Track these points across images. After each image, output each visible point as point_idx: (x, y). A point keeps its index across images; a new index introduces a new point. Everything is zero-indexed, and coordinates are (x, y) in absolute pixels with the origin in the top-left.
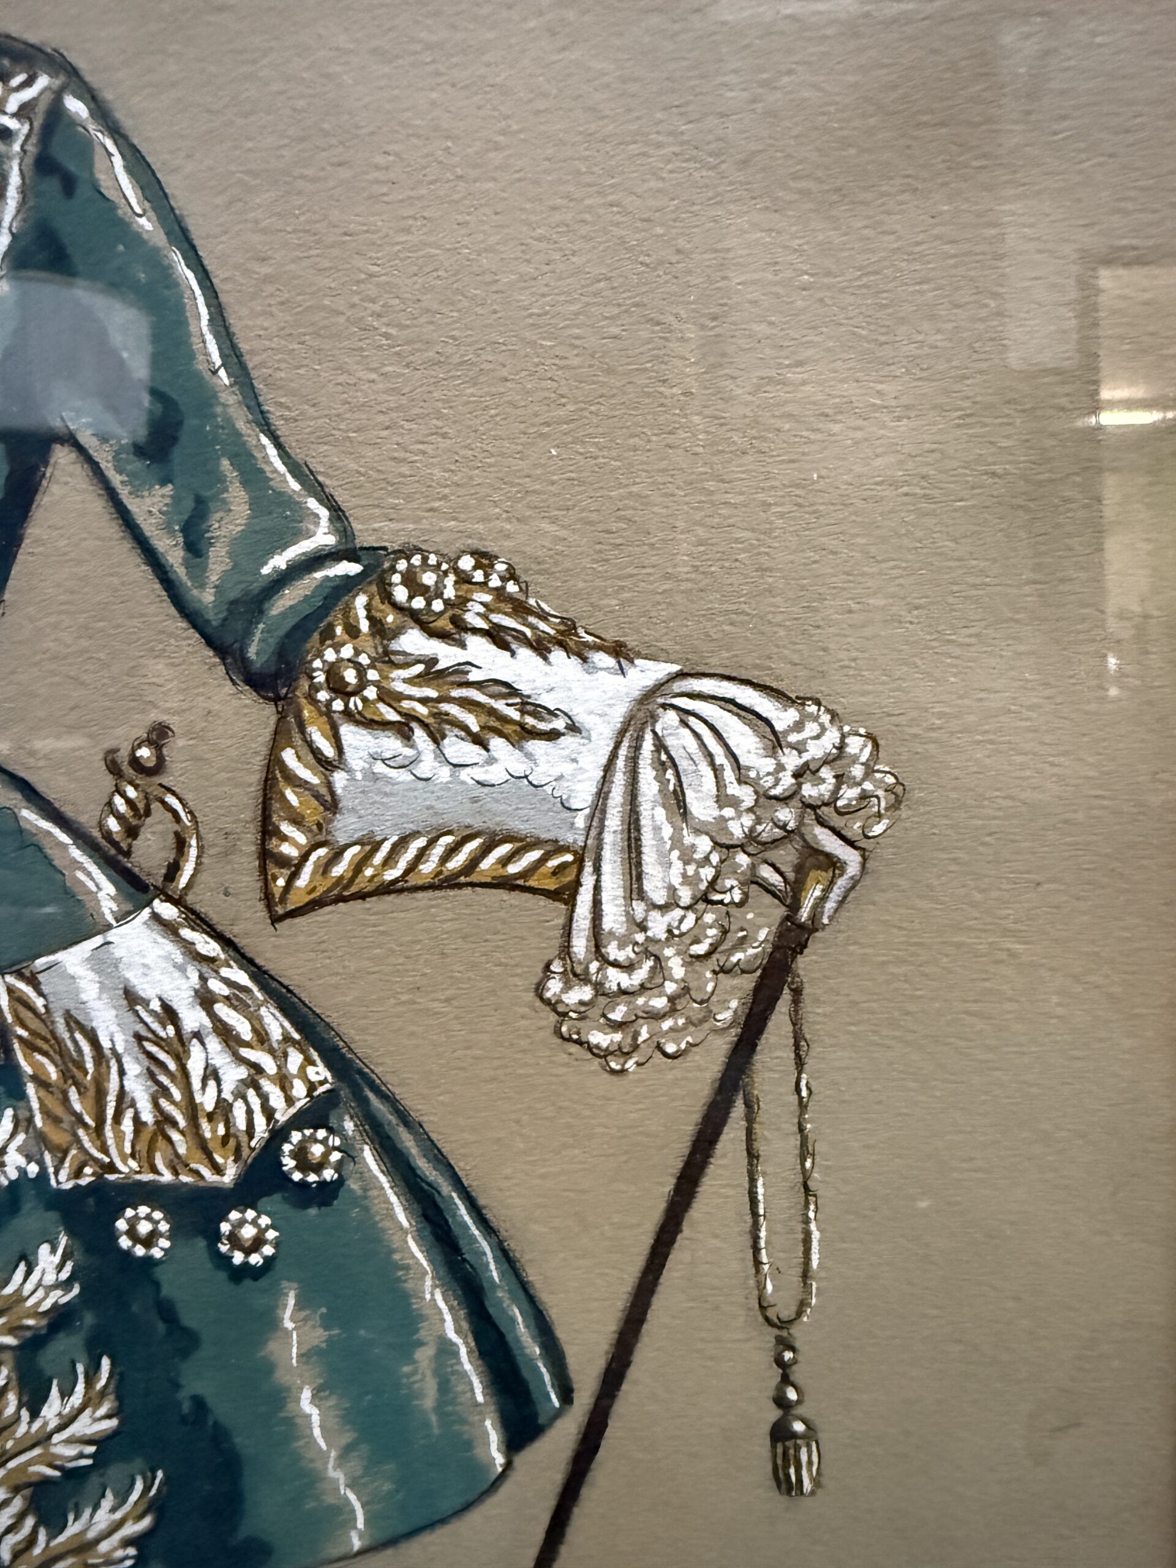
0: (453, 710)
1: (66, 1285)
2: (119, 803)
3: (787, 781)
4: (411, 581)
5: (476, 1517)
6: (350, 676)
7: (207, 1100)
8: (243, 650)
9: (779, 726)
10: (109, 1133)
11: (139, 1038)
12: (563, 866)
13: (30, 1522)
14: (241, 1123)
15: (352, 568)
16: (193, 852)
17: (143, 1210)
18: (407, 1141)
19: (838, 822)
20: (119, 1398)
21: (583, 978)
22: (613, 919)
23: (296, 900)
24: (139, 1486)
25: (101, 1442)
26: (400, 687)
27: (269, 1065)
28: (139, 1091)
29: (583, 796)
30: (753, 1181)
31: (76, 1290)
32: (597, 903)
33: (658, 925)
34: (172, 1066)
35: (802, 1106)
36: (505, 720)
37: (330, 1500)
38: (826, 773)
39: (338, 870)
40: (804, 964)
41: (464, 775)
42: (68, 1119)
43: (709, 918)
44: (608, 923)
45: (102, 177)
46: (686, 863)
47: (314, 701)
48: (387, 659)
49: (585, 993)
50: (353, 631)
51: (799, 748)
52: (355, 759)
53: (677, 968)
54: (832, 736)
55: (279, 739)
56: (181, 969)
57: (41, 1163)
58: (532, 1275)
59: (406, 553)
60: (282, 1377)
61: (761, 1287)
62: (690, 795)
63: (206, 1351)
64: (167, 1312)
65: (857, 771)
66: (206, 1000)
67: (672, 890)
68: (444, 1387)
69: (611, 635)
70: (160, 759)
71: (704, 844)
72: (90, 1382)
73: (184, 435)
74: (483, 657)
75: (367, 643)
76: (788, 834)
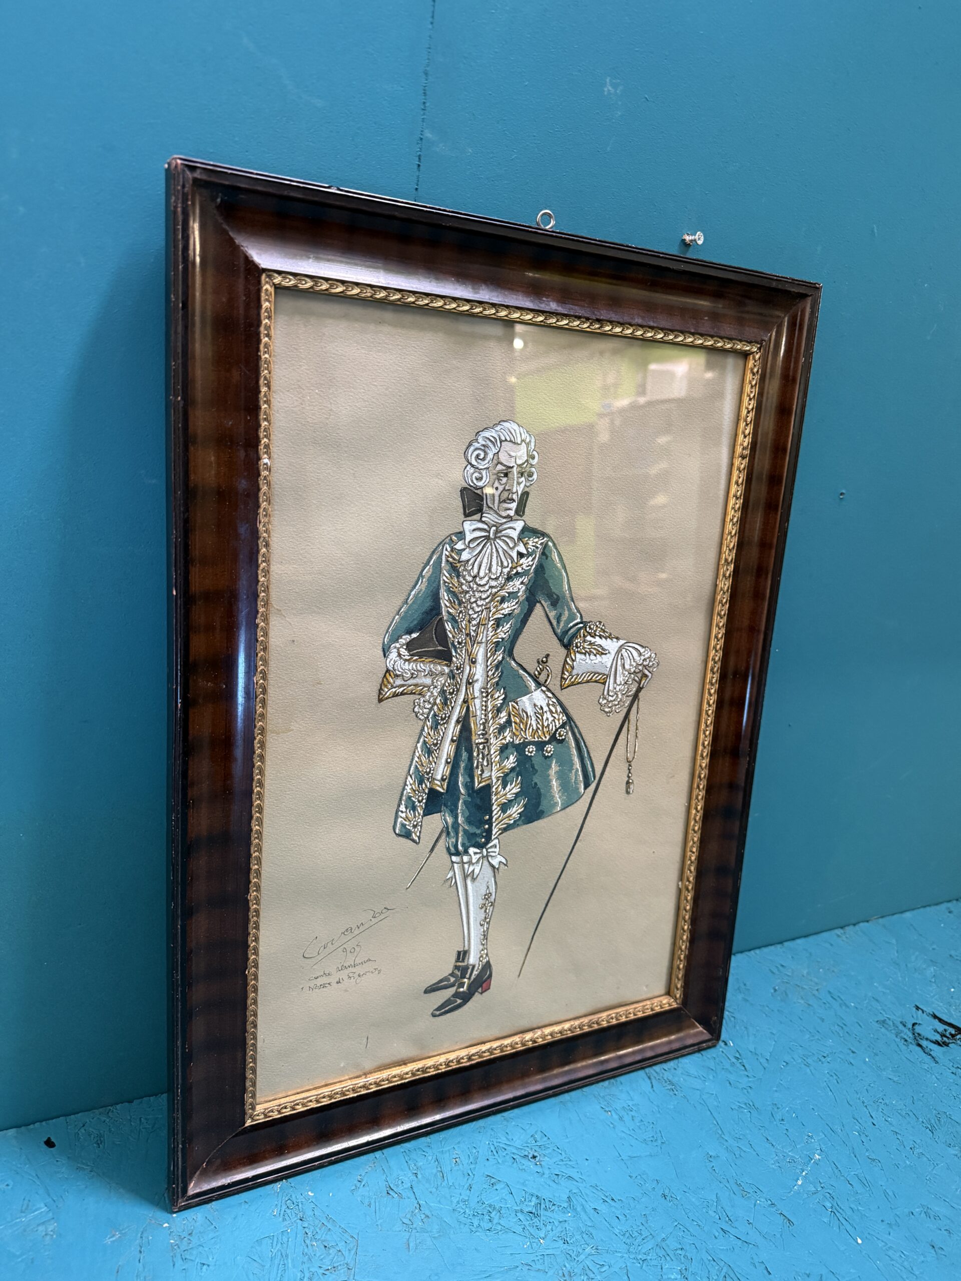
0: (592, 650)
1: (514, 763)
2: (538, 669)
3: (641, 661)
4: (590, 627)
5: (578, 802)
6: (579, 644)
7: (546, 724)
8: (563, 640)
9: (641, 652)
10: (527, 732)
11: (535, 713)
12: (605, 678)
13: (500, 812)
14: (551, 728)
15: (581, 625)
16: (550, 677)
17: (531, 746)
18: (576, 730)
19: (648, 668)
20: (521, 784)
21: (605, 698)
22: (611, 688)
23: (565, 686)
24: (522, 801)
26: (585, 646)
27: (557, 717)
28: (534, 723)
29: (609, 666)
30: (627, 735)
31: (516, 764)
34: (541, 718)
35: (637, 721)
36: (599, 651)
37: (555, 801)
39: (572, 680)
40: (641, 695)
41: (593, 662)
42: (519, 729)
43: (626, 687)
44: (610, 688)
45: (553, 557)
46: (624, 676)
47: (573, 649)
48: (584, 641)
49: (605, 701)
50: (580, 636)
51: (644, 656)
52: (577, 660)
54: (649, 654)
55: (567, 656)
56: (545, 699)
57: (513, 739)
59: (589, 622)
60: (550, 777)
61: (627, 755)
62: (626, 665)
63: (538, 774)
64: (533, 766)
65: (653, 660)
66: (548, 705)
67: (621, 682)
68: (576, 777)
69: (617, 635)
70: (547, 660)
71: (627, 673)
72: (516, 781)
73: (559, 602)
74: (598, 640)
75: (582, 638)
76: (640, 671)
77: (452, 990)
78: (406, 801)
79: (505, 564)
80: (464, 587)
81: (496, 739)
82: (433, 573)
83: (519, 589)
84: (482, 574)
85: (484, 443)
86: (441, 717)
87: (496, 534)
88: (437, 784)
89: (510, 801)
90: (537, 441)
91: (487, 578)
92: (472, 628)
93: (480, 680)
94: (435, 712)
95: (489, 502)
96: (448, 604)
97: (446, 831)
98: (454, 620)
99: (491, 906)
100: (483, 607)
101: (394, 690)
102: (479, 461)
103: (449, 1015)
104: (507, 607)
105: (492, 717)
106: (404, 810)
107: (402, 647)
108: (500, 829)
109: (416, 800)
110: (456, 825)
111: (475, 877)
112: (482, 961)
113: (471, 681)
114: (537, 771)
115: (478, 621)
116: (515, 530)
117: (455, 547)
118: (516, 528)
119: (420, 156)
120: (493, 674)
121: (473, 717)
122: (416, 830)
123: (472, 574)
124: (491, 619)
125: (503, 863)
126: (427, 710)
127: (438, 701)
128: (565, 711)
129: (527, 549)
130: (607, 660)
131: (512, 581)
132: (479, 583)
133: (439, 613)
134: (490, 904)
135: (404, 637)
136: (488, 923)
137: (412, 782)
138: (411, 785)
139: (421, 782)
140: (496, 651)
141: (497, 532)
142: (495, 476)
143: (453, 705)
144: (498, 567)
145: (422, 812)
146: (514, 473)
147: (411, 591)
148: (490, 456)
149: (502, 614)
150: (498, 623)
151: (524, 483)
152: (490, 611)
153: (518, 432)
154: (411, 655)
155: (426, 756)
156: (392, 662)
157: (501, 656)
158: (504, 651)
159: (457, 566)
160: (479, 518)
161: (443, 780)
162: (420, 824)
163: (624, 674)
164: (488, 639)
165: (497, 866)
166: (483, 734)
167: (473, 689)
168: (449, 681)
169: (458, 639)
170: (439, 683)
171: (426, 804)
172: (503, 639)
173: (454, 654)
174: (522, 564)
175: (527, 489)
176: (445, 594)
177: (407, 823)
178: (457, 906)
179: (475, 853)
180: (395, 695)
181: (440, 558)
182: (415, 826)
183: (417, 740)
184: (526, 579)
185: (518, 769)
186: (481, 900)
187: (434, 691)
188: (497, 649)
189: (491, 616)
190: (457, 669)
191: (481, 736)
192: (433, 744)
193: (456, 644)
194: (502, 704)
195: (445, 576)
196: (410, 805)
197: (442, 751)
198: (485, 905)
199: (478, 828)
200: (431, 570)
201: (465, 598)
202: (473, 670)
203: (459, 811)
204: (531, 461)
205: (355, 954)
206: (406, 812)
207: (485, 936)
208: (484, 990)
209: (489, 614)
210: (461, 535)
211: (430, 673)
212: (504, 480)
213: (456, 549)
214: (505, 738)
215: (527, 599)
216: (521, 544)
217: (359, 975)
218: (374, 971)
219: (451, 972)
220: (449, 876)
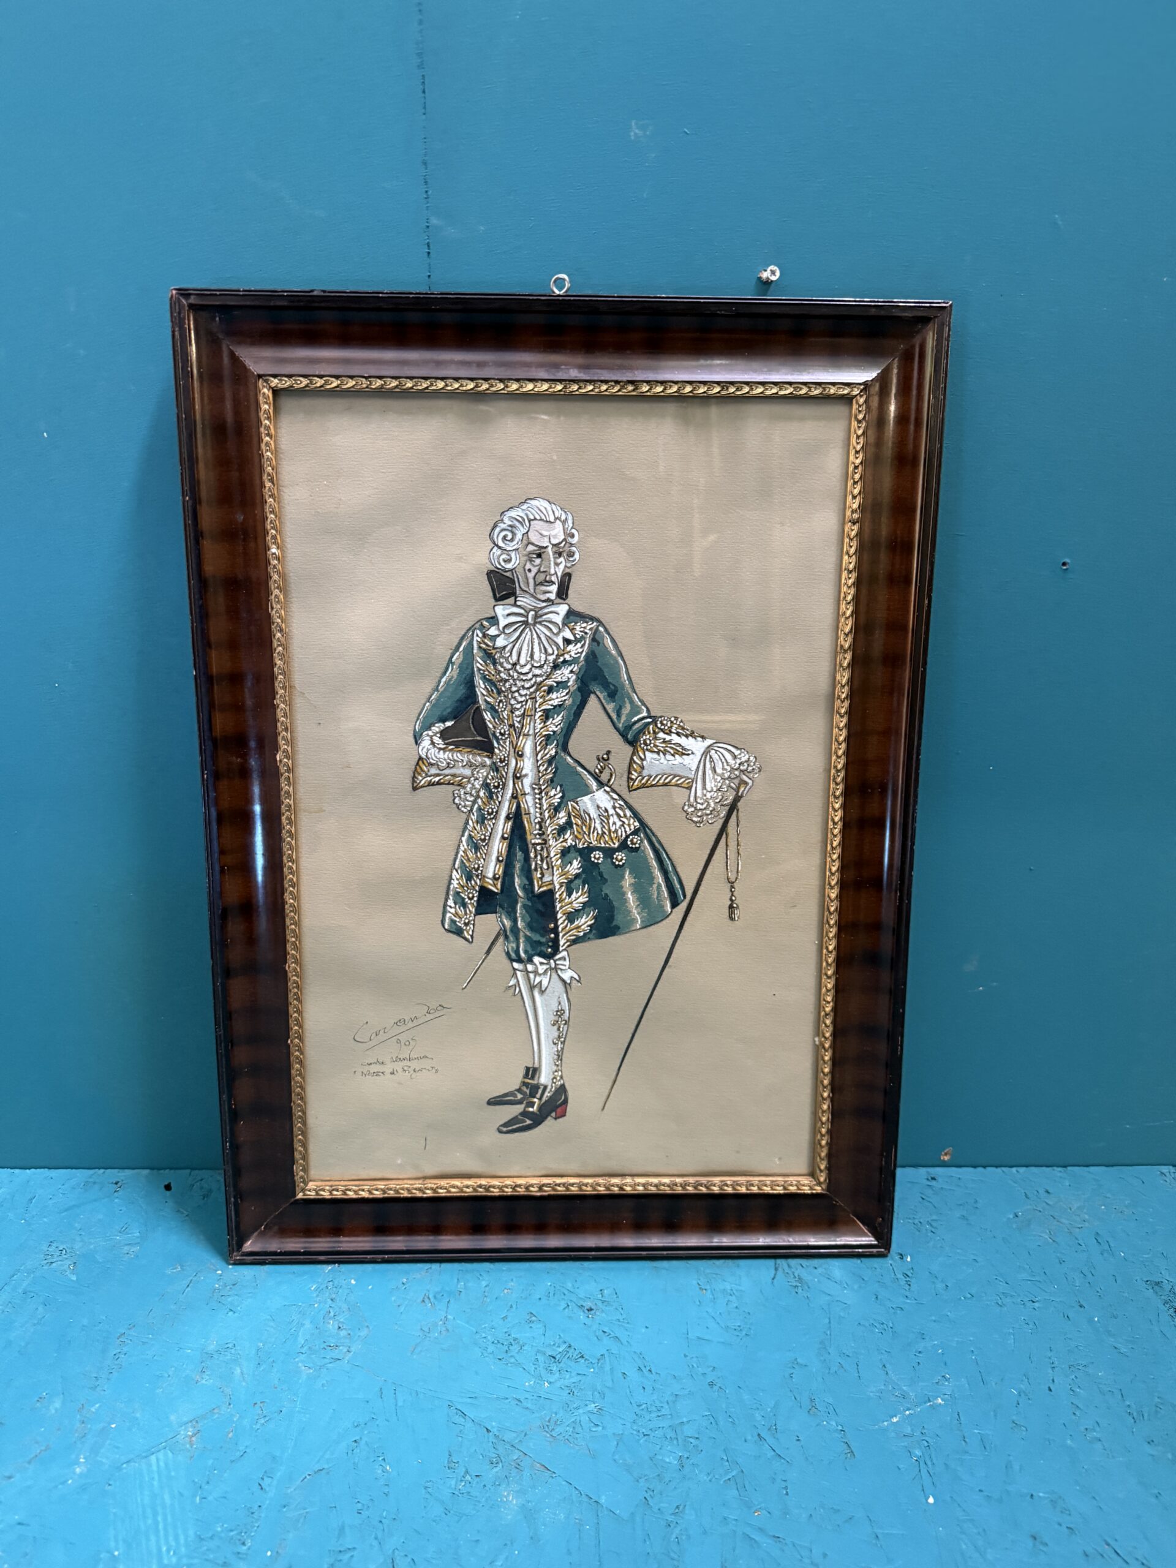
0: (668, 749)
1: (579, 869)
2: (599, 766)
3: (737, 765)
4: (661, 723)
5: (664, 922)
6: (648, 742)
7: (613, 829)
8: (627, 735)
9: (736, 754)
10: (591, 835)
11: (599, 815)
12: (689, 782)
13: (566, 921)
14: (620, 834)
15: (649, 720)
16: (614, 777)
17: (597, 852)
18: (654, 839)
19: (747, 774)
20: (589, 893)
21: (692, 806)
22: (699, 794)
23: (634, 787)
24: (592, 913)
25: (584, 904)
26: (658, 744)
27: (626, 822)
28: (598, 826)
29: (694, 768)
30: (727, 851)
31: (581, 870)
32: (696, 790)
33: (709, 795)
34: (606, 821)
35: (738, 835)
36: (679, 751)
37: (633, 917)
38: (746, 764)
39: (643, 781)
41: (670, 762)
42: (582, 832)
43: (720, 794)
44: (698, 795)
45: (605, 643)
46: (715, 782)
47: (640, 746)
48: (656, 738)
49: (693, 809)
50: (649, 733)
51: (740, 759)
52: (648, 759)
53: (712, 804)
54: (747, 757)
55: (633, 754)
56: (610, 801)
57: (576, 842)
58: (679, 870)
59: (661, 717)
60: (624, 889)
61: (728, 874)
62: (717, 768)
63: (609, 883)
64: (601, 875)
65: (752, 764)
66: (614, 808)
67: (712, 788)
68: (659, 893)
69: (702, 734)
70: (608, 758)
71: (719, 778)
72: (583, 890)
73: (618, 693)
74: (675, 738)
75: (652, 735)
76: (737, 777)
77: (520, 1108)
78: (454, 896)
79: (550, 651)
80: (502, 675)
81: (556, 841)
82: (464, 659)
83: (569, 678)
84: (522, 661)
85: (510, 523)
86: (488, 811)
87: (535, 619)
88: (488, 883)
89: (576, 910)
90: (575, 518)
91: (529, 666)
92: (515, 719)
93: (530, 774)
94: (479, 806)
95: (522, 585)
96: (485, 693)
97: (503, 933)
98: (493, 710)
99: (565, 1024)
100: (528, 697)
101: (429, 779)
102: (507, 542)
103: (517, 1134)
104: (556, 698)
105: (549, 817)
106: (453, 905)
107: (435, 735)
108: (568, 941)
109: (466, 897)
110: (515, 930)
111: (543, 989)
112: (555, 1083)
113: (518, 775)
114: (606, 880)
115: (522, 712)
116: (558, 614)
117: (487, 632)
118: (559, 612)
119: (428, 243)
120: (546, 770)
121: (526, 814)
122: (468, 928)
123: (511, 662)
124: (538, 710)
125: (575, 979)
126: (470, 803)
127: (482, 794)
128: (636, 815)
129: (574, 635)
130: (691, 762)
131: (560, 669)
132: (520, 671)
133: (476, 701)
134: (564, 1022)
135: (437, 725)
136: (563, 1043)
137: (458, 877)
138: (457, 879)
139: (469, 878)
140: (547, 745)
141: (536, 617)
142: (526, 558)
143: (500, 799)
144: (542, 655)
145: (473, 910)
146: (548, 553)
147: (442, 677)
148: (519, 536)
149: (552, 705)
150: (547, 715)
151: (564, 563)
152: (536, 701)
153: (549, 509)
154: (445, 744)
155: (473, 851)
156: (425, 750)
157: (554, 750)
158: (557, 745)
159: (492, 653)
160: (513, 602)
161: (495, 878)
162: (472, 922)
163: (715, 780)
164: (537, 731)
165: (568, 982)
166: (539, 834)
167: (522, 784)
168: (492, 774)
169: (500, 730)
170: (480, 775)
171: (478, 901)
172: (554, 732)
173: (496, 745)
174: (570, 652)
175: (568, 570)
176: (481, 682)
177: (458, 920)
178: (524, 1017)
179: (541, 963)
180: (431, 784)
181: (471, 644)
182: (466, 924)
183: (461, 833)
184: (576, 668)
185: (584, 876)
186: (553, 1016)
187: (476, 783)
188: (548, 742)
189: (537, 706)
190: (501, 762)
191: (538, 836)
192: (481, 839)
193: (498, 735)
194: (560, 804)
195: (479, 663)
196: (460, 901)
197: (492, 847)
198: (557, 1022)
199: (542, 936)
200: (461, 657)
201: (505, 687)
202: (520, 764)
203: (518, 915)
204: (570, 540)
205: (411, 1047)
206: (455, 908)
207: (560, 1056)
208: (558, 1115)
209: (535, 704)
210: (493, 620)
211: (469, 764)
212: (538, 561)
213: (488, 635)
214: (565, 841)
215: (579, 689)
216: (567, 630)
217: (414, 1071)
218: (431, 1069)
219: (518, 1088)
220: (511, 983)
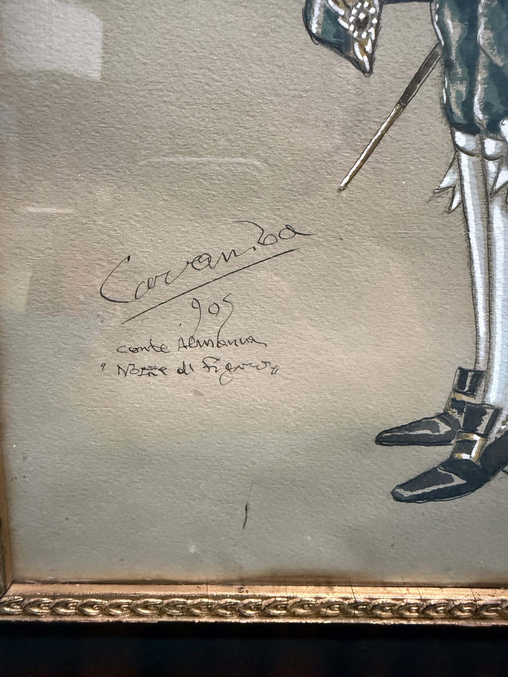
77: (443, 452)
97: (443, 57)
162: (375, 21)
178: (463, 263)
205: (221, 318)
217: (228, 368)
218: (263, 365)
219: (442, 412)
220: (447, 182)
